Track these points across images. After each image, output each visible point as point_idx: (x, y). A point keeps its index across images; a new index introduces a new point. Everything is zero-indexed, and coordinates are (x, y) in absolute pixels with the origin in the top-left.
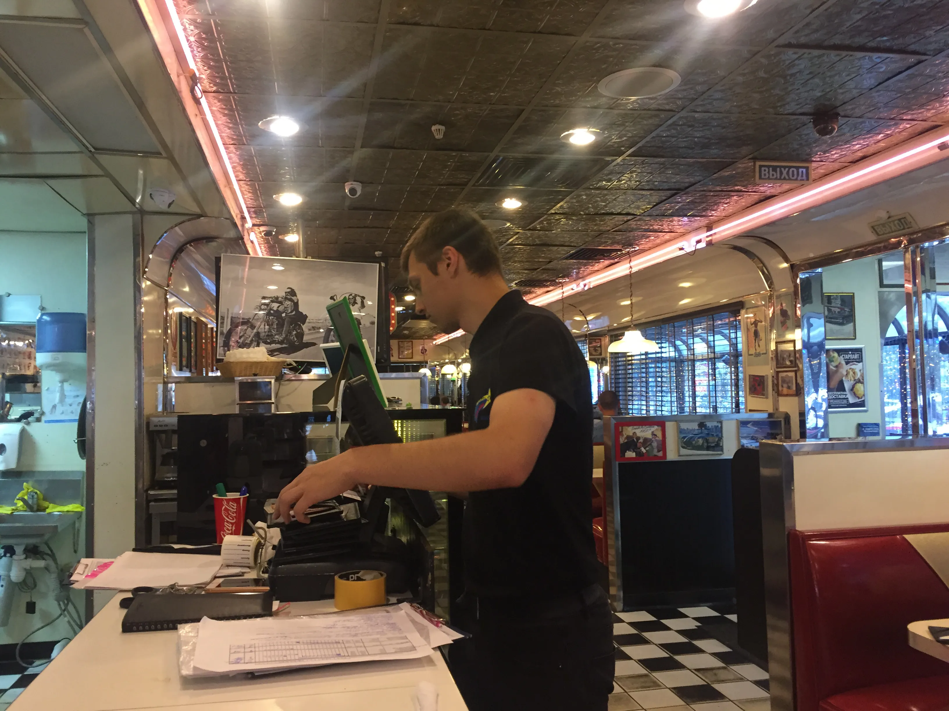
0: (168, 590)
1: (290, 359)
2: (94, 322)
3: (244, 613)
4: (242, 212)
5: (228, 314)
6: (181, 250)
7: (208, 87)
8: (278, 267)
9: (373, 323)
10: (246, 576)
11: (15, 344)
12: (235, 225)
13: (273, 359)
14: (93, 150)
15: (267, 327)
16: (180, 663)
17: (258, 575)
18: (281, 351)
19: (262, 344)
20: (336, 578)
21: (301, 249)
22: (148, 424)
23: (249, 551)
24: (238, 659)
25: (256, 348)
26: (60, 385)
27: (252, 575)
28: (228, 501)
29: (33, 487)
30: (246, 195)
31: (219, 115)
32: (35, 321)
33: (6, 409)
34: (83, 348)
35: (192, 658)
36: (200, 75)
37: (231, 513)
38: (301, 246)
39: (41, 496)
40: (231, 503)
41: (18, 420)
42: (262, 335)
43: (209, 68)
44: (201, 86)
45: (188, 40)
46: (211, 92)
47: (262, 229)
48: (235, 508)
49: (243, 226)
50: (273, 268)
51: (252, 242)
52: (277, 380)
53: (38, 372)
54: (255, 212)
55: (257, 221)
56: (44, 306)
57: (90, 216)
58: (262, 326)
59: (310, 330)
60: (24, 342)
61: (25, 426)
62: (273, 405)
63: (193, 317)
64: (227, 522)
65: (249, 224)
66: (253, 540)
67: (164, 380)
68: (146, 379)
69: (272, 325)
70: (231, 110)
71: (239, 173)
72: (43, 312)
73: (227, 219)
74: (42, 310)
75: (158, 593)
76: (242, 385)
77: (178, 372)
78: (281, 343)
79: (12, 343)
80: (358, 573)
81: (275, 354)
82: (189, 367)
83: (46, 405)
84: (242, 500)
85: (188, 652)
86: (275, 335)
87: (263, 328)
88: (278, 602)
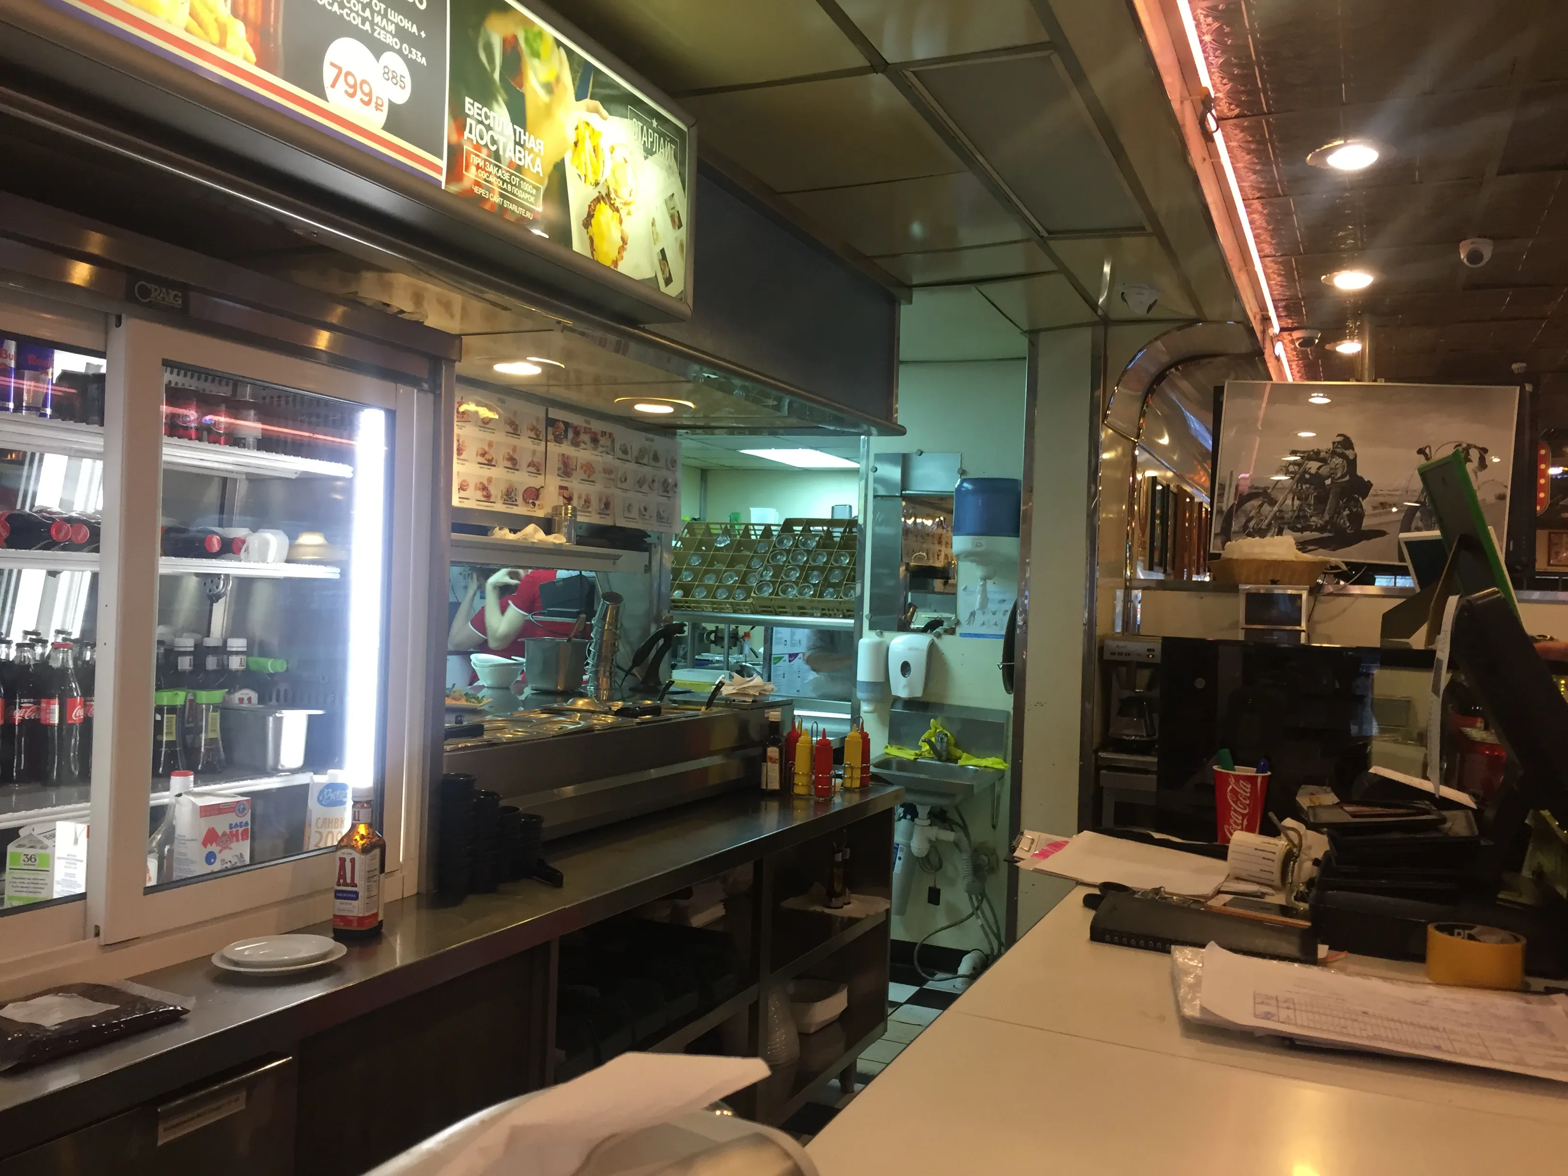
0: (1151, 894)
1: (1337, 558)
2: (1031, 491)
3: (1270, 950)
4: (1263, 308)
5: (1231, 480)
6: (1160, 377)
7: (1226, 111)
8: (1318, 399)
9: (1502, 497)
10: (1268, 899)
11: (922, 522)
12: (1251, 331)
13: (1308, 557)
14: (1045, 234)
15: (1297, 503)
16: (1180, 999)
17: (1287, 900)
18: (1320, 543)
19: (1286, 531)
20: (1431, 928)
21: (1366, 366)
22: (1101, 649)
23: (1273, 861)
24: (1268, 1013)
25: (1277, 538)
26: (981, 583)
27: (1279, 899)
28: (1238, 778)
29: (942, 726)
30: (1274, 279)
31: (1239, 153)
32: (954, 490)
33: (909, 614)
34: (1015, 531)
35: (1198, 995)
36: (1215, 93)
37: (1241, 798)
38: (1367, 360)
39: (952, 741)
40: (1241, 781)
41: (924, 630)
42: (1287, 516)
43: (1230, 80)
44: (1216, 110)
45: (1201, 41)
46: (1231, 118)
47: (1296, 334)
48: (1248, 790)
49: (1264, 332)
50: (1311, 400)
51: (1278, 358)
52: (1311, 592)
53: (950, 564)
54: (1286, 308)
55: (1289, 323)
56: (964, 468)
57: (1033, 334)
58: (1289, 502)
59: (1375, 508)
60: (934, 520)
61: (935, 639)
62: (1303, 634)
63: (1172, 486)
64: (1235, 811)
65: (1276, 329)
66: (1280, 844)
67: (1126, 583)
68: (1101, 580)
69: (1307, 498)
70: (1262, 142)
71: (1265, 246)
72: (963, 477)
73: (1238, 323)
74: (961, 474)
75: (1136, 896)
76: (1251, 598)
77: (1147, 572)
78: (1321, 529)
79: (919, 521)
80: (1471, 928)
81: (1310, 548)
82: (1163, 564)
83: (963, 613)
84: (1259, 780)
85: (1191, 986)
86: (1311, 517)
87: (1290, 504)
88: (1327, 947)
